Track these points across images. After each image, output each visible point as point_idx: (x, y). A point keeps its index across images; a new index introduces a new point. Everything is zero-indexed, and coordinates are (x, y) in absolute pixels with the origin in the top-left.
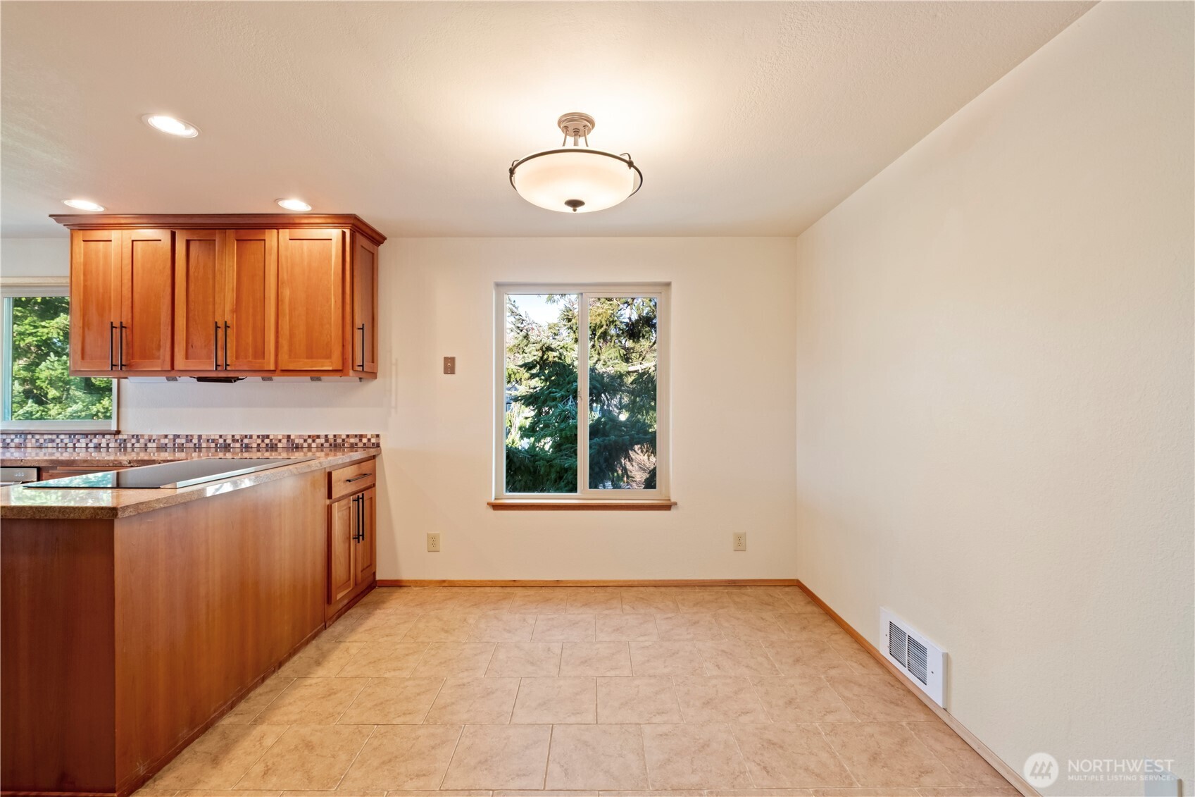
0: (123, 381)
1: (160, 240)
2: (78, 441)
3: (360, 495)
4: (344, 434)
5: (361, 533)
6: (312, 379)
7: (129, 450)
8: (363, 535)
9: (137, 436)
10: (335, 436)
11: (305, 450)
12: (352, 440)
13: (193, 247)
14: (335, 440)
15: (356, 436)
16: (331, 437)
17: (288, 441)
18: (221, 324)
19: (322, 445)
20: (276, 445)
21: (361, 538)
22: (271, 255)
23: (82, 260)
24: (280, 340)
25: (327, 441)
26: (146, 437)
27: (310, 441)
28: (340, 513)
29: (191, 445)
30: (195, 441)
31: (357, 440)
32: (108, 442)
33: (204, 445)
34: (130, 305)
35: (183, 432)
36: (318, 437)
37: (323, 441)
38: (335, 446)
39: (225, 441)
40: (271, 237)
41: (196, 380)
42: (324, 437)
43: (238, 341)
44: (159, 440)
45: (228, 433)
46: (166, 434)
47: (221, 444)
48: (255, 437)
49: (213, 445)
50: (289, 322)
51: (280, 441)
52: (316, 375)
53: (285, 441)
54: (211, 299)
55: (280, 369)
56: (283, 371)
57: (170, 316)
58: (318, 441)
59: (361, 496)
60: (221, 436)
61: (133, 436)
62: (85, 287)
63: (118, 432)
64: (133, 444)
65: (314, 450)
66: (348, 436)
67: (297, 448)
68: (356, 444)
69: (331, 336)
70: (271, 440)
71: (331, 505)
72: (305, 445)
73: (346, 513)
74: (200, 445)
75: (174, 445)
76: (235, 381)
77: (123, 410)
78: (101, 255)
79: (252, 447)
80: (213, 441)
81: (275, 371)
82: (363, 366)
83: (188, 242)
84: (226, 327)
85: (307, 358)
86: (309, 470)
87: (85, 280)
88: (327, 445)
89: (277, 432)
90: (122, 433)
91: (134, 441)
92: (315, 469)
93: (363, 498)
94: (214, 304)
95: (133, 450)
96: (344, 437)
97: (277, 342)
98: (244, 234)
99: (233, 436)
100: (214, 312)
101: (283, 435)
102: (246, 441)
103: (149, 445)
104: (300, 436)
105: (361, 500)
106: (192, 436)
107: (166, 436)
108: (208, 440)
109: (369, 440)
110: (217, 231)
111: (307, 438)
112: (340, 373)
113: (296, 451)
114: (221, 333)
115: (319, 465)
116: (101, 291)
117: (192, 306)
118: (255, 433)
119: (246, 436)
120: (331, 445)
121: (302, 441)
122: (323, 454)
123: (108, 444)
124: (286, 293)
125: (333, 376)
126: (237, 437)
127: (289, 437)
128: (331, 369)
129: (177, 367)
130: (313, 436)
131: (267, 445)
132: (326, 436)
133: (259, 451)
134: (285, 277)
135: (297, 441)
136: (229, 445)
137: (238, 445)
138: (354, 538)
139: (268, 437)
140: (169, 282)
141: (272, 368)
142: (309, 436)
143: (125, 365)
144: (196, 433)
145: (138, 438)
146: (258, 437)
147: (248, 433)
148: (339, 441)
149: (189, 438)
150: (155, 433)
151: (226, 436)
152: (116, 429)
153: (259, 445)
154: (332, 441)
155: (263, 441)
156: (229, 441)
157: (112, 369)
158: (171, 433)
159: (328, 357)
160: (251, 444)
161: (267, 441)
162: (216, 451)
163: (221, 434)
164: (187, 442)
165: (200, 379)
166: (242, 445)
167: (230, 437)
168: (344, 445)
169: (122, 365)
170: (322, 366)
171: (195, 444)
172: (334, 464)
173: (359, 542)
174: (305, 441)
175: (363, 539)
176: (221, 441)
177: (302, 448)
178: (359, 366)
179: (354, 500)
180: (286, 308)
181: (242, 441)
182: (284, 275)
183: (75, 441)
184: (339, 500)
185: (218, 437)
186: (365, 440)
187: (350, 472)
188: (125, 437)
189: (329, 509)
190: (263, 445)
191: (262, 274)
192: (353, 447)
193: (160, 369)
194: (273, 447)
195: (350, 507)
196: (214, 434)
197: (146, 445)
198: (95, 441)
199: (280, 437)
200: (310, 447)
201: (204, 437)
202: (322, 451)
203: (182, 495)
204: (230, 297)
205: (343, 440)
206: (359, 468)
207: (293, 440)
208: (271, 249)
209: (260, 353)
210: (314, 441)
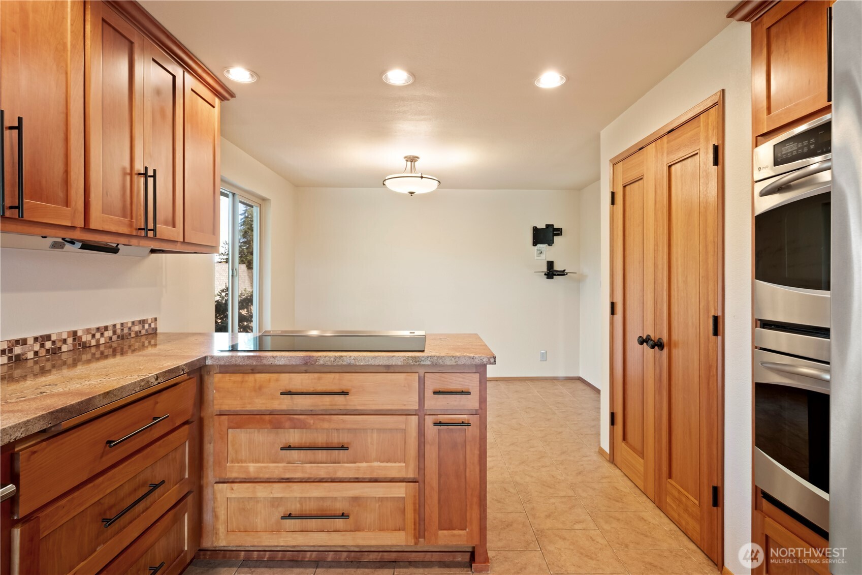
4: (128, 320)
10: (122, 324)
11: (93, 350)
12: (137, 328)
14: (122, 331)
15: (139, 322)
16: (118, 327)
17: (74, 340)
19: (111, 338)
20: (60, 349)
25: (115, 332)
27: (98, 335)
31: (140, 327)
36: (106, 328)
37: (111, 333)
42: (111, 328)
48: (30, 342)
51: (65, 341)
53: (70, 341)
58: (106, 334)
65: (102, 348)
66: (133, 323)
67: (84, 348)
68: (140, 332)
70: (54, 343)
72: (93, 342)
79: (26, 360)
88: (115, 338)
89: (59, 329)
96: (130, 325)
101: (69, 332)
102: (17, 350)
104: (88, 331)
109: (150, 325)
111: (94, 332)
113: (83, 353)
118: (30, 335)
119: (17, 342)
120: (118, 337)
121: (89, 337)
126: (4, 346)
127: (75, 333)
130: (102, 328)
131: (48, 351)
132: (115, 326)
133: (36, 364)
135: (84, 338)
139: (48, 337)
142: (97, 329)
146: (36, 339)
147: (20, 336)
148: (126, 330)
153: (36, 353)
154: (119, 332)
155: (42, 346)
160: (24, 353)
161: (48, 345)
166: (10, 358)
168: (130, 334)
174: (93, 336)
177: (90, 347)
181: (11, 351)
186: (147, 326)
190: (42, 353)
194: (54, 354)
199: (65, 336)
200: (98, 345)
205: (130, 329)
207: (80, 338)
210: (102, 334)
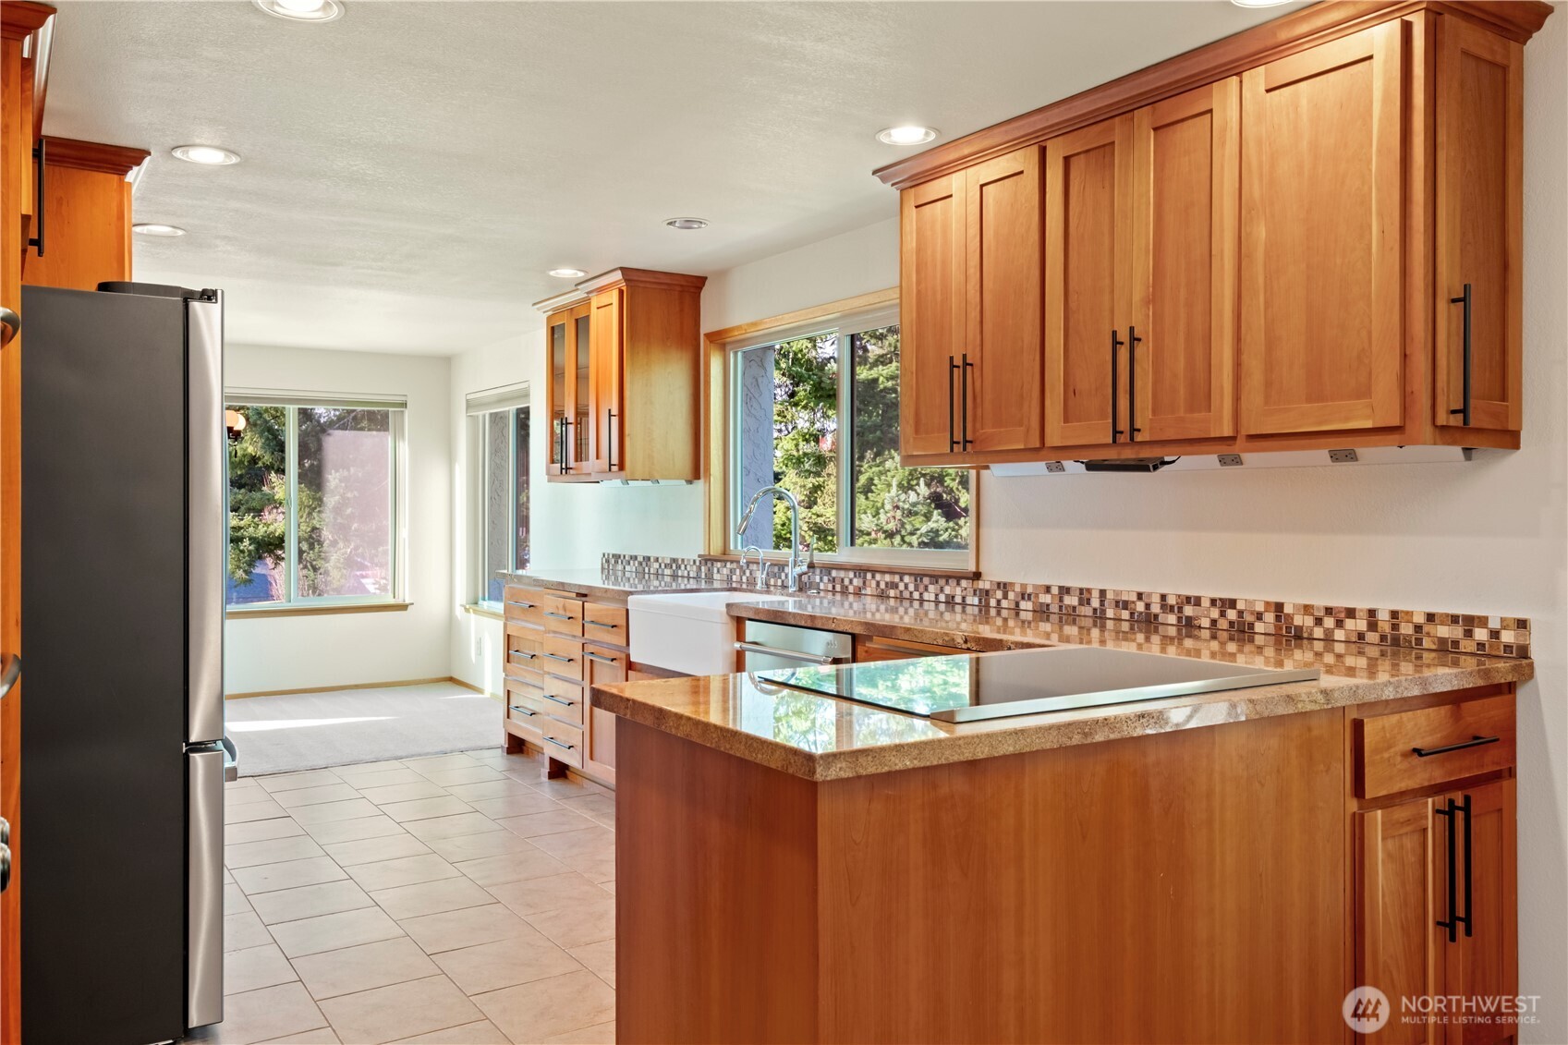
0: (984, 473)
1: (1022, 172)
2: (926, 589)
3: (1459, 799)
4: (1419, 611)
5: (1461, 912)
6: (1335, 457)
7: (993, 612)
8: (1468, 920)
9: (1005, 584)
10: (1394, 614)
11: (1318, 646)
12: (1443, 631)
13: (1076, 166)
14: (1395, 627)
15: (1454, 619)
16: (1383, 616)
17: (1278, 618)
18: (1123, 336)
19: (1361, 636)
20: (1251, 626)
21: (1461, 926)
22: (1223, 144)
23: (914, 245)
24: (1244, 357)
25: (1373, 626)
26: (1018, 589)
28: (1390, 843)
29: (1087, 611)
30: (1095, 603)
31: (1456, 632)
32: (964, 593)
33: (1110, 613)
34: (978, 319)
35: (1075, 583)
36: (1351, 613)
37: (1362, 625)
38: (1396, 641)
39: (1148, 606)
40: (1225, 97)
41: (1083, 466)
42: (1365, 615)
43: (1157, 372)
44: (1037, 595)
45: (1154, 589)
46: (1047, 583)
47: (1141, 613)
48: (1206, 603)
49: (1125, 614)
50: (1266, 308)
51: (1259, 617)
52: (1343, 444)
53: (1270, 618)
54: (1107, 281)
55: (1244, 432)
56: (1252, 437)
57: (1038, 332)
58: (1349, 624)
59: (1460, 802)
60: (1140, 596)
61: (999, 584)
62: (919, 292)
63: (977, 576)
64: (999, 602)
65: (1340, 648)
66: (1431, 617)
67: (1299, 637)
68: (1456, 643)
69: (1370, 333)
70: (1241, 613)
71: (1362, 816)
72: (1318, 633)
73: (1410, 843)
74: (1103, 612)
75: (1061, 607)
76: (1155, 468)
77: (983, 531)
78: (938, 227)
79: (1200, 627)
80: (1126, 605)
81: (1233, 439)
82: (1464, 411)
83: (1067, 160)
84: (1134, 339)
85: (1309, 399)
86: (1290, 710)
87: (918, 283)
88: (1372, 637)
89: (1252, 595)
90: (984, 577)
91: (999, 594)
92: (1310, 707)
93: (1467, 808)
94: (1112, 291)
95: (999, 613)
96: (1419, 619)
97: (1238, 365)
98: (1171, 110)
99: (1163, 597)
100: (1112, 311)
101: (1267, 604)
102: (1189, 611)
103: (1023, 605)
104: (1307, 609)
105: (1460, 815)
106: (1089, 591)
107: (1048, 589)
108: (1117, 602)
109: (1495, 634)
110: (1117, 119)
111: (1322, 613)
112: (1396, 437)
113: (1296, 647)
114: (1123, 353)
115: (1320, 698)
116: (939, 297)
117: (1073, 305)
118: (1207, 593)
119: (1188, 599)
120: (1383, 638)
121: (1309, 621)
122: (1362, 662)
123: (964, 598)
124: (1260, 232)
125: (1376, 446)
126: (1171, 601)
127: (1279, 607)
128: (1369, 424)
129: (1049, 443)
130: (1339, 610)
131: (1231, 624)
132: (1372, 613)
133: (1214, 637)
134: (1257, 194)
135: (1298, 621)
136: (1156, 616)
137: (1172, 619)
138: (1438, 923)
139: (1232, 604)
140: (1036, 256)
141: (1227, 431)
142: (1329, 611)
143: (971, 442)
144: (1095, 585)
145: (1004, 587)
146: (1213, 602)
147: (1192, 593)
148: (1406, 629)
149: (1084, 595)
150: (1033, 579)
151: (1150, 595)
152: (974, 569)
153: (1214, 622)
154: (1385, 627)
155: (1223, 614)
156: (1156, 609)
157: (952, 450)
158: (1055, 583)
159: (1364, 392)
160: (1197, 618)
161: (1232, 615)
162: (1132, 628)
163: (1141, 590)
164: (1081, 604)
165: (1091, 466)
166: (1179, 619)
167: (1156, 599)
168: (1419, 641)
169: (966, 441)
170: (1347, 419)
171: (1095, 610)
172: (1372, 697)
173: (1453, 938)
174: (1319, 621)
175: (1468, 932)
176: (1140, 607)
177: (1311, 639)
178: (1454, 412)
179: (1437, 812)
180: (1257, 272)
181: (1180, 610)
182: (1255, 189)
183: (921, 588)
184: (1387, 802)
185: (1134, 598)
186: (1481, 635)
187: (1424, 727)
188: (987, 586)
189: (1358, 825)
190: (1223, 624)
191: (1205, 200)
192: (1447, 650)
193: (1022, 447)
194: (1242, 632)
195: (1425, 830)
196: (1128, 589)
197: (1017, 604)
198: (948, 590)
199: (1260, 607)
200: (1328, 639)
201: (1110, 595)
202: (1361, 653)
203: (970, 740)
204: (1142, 267)
205: (1418, 628)
206: (1457, 716)
207: (1290, 617)
208: (1224, 130)
209: (1201, 397)
210: (1339, 624)
